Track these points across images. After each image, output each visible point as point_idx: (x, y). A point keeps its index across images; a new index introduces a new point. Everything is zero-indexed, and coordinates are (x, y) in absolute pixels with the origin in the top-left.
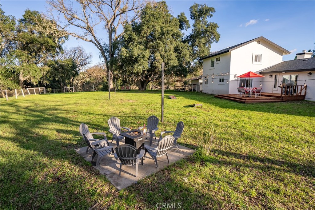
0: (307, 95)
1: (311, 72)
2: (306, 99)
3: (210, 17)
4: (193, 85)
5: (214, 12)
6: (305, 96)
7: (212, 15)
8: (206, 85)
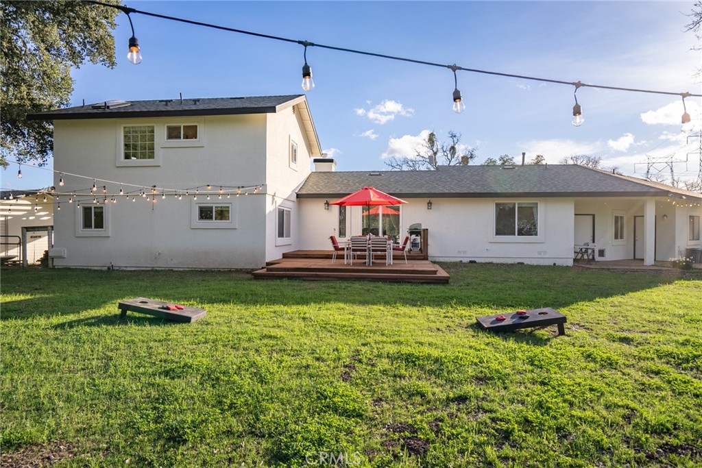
8: (93, 231)
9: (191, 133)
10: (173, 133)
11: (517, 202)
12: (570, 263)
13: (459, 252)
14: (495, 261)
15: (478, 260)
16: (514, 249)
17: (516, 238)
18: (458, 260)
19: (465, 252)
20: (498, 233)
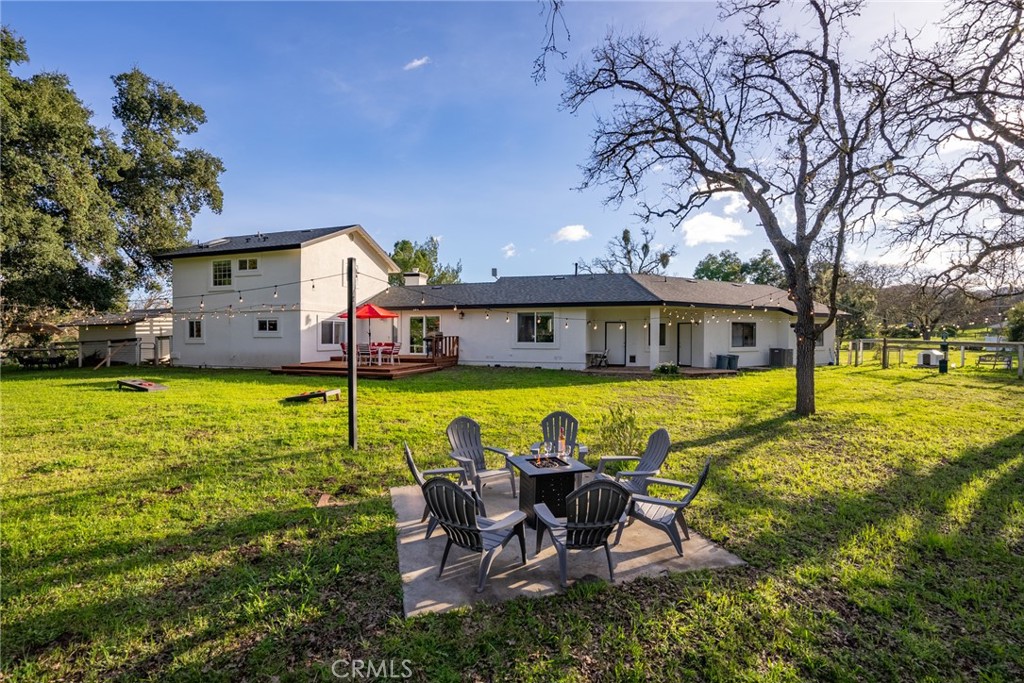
0: (460, 354)
1: (464, 311)
2: (459, 363)
3: (188, 132)
4: (109, 343)
5: (203, 121)
6: (457, 356)
7: (194, 129)
8: (195, 340)
9: (254, 265)
10: (243, 266)
11: (535, 311)
12: (583, 367)
13: (487, 357)
14: (517, 365)
15: (502, 365)
16: (533, 354)
17: (535, 344)
18: (486, 364)
19: (492, 357)
20: (519, 340)
